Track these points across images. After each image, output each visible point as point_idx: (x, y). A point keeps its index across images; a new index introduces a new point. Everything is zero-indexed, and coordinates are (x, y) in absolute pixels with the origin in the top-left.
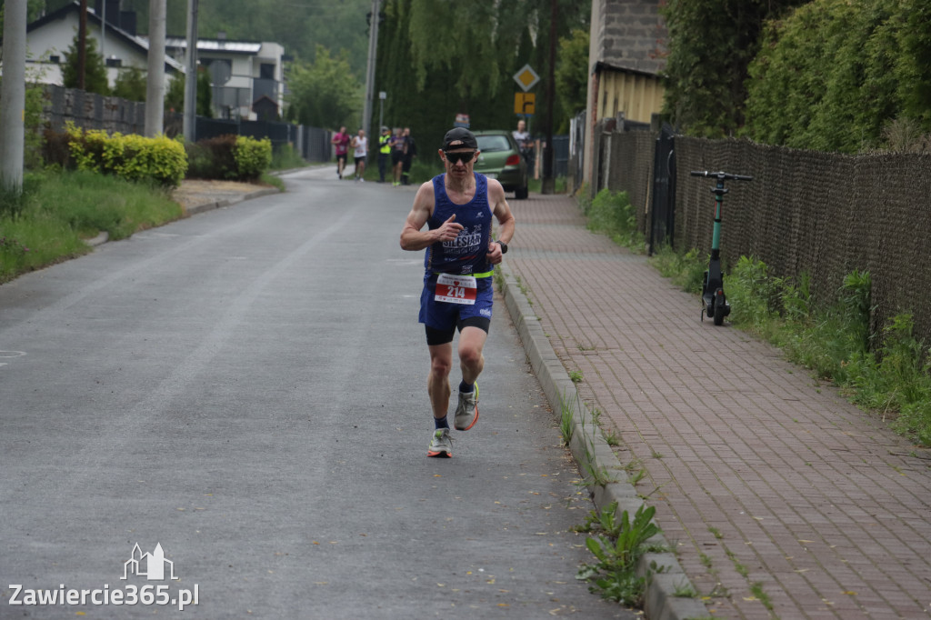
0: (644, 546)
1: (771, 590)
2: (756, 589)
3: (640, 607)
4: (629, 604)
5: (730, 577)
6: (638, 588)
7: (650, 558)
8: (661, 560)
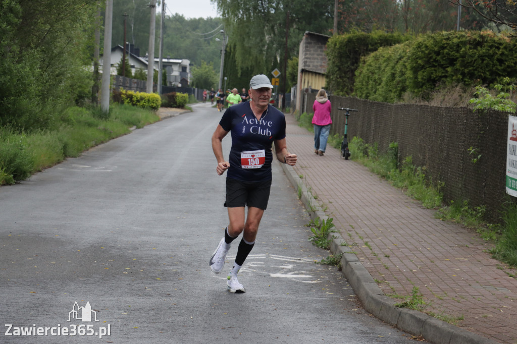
0: (330, 231)
1: (370, 244)
2: (366, 244)
3: (329, 249)
4: (325, 248)
5: (357, 240)
6: (328, 243)
7: (332, 234)
8: (336, 235)
